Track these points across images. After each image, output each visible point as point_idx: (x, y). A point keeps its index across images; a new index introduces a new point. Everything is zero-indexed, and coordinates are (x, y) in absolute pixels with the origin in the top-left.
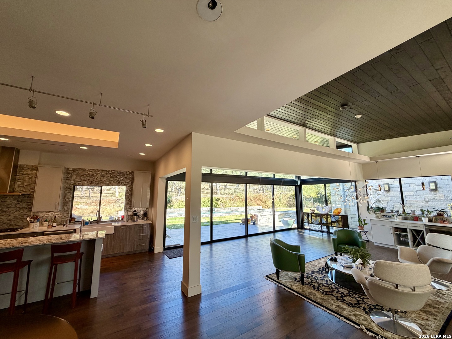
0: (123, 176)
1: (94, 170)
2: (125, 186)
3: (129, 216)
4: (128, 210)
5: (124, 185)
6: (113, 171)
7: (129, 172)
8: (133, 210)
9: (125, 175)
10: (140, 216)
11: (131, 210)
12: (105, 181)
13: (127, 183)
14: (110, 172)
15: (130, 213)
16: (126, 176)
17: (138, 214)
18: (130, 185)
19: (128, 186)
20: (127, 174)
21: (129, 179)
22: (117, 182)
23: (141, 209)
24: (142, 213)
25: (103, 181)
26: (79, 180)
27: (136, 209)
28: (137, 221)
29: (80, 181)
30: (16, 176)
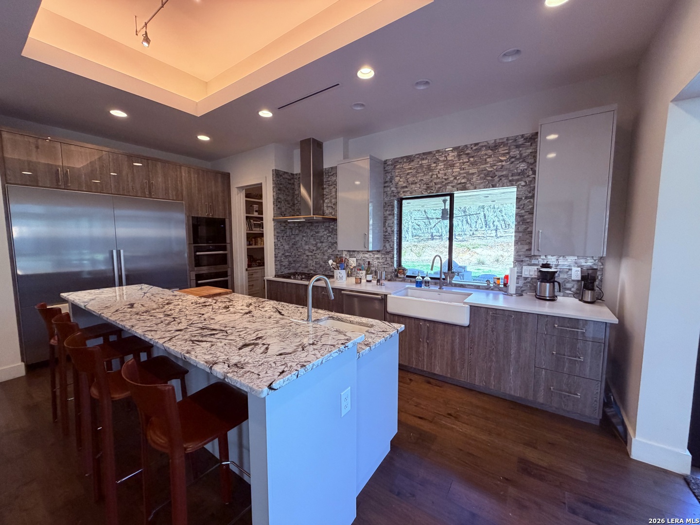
0: (504, 155)
1: (430, 153)
2: (512, 185)
3: (526, 278)
4: (522, 261)
5: (510, 181)
6: (476, 144)
7: (523, 136)
8: (541, 262)
9: (509, 149)
10: (568, 285)
11: (534, 262)
12: (455, 178)
13: (519, 174)
14: (468, 151)
15: (530, 271)
16: (515, 152)
17: (560, 278)
18: (528, 179)
19: (523, 183)
20: (518, 147)
21: (524, 161)
22: (487, 175)
23: (571, 259)
24: (576, 274)
25: (452, 179)
26: (404, 185)
27: (552, 260)
28: (553, 299)
29: (406, 187)
30: (323, 189)
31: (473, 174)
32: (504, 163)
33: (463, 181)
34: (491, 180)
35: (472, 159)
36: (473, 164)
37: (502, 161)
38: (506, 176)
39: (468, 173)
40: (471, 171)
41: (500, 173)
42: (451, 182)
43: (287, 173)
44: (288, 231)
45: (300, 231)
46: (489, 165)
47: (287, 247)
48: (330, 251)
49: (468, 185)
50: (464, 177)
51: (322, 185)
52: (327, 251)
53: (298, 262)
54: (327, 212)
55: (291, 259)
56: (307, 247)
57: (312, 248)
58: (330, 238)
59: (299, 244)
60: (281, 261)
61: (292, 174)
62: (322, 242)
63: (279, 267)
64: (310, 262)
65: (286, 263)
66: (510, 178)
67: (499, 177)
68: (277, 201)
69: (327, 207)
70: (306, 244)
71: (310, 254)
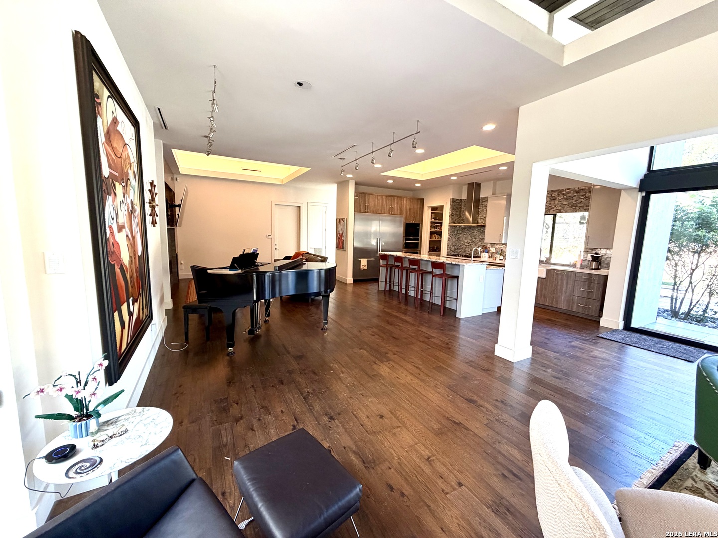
0: (583, 195)
2: (586, 211)
3: (586, 260)
6: (568, 189)
9: (586, 193)
11: (592, 251)
12: (556, 206)
14: (563, 193)
15: (589, 256)
16: (588, 194)
30: (479, 209)
31: (566, 205)
32: (582, 200)
33: (560, 208)
34: (575, 208)
35: (565, 197)
36: (566, 199)
37: (581, 199)
38: (583, 207)
39: (562, 204)
40: (565, 203)
41: (580, 205)
42: (553, 208)
43: (458, 199)
44: (456, 232)
45: (462, 231)
46: (574, 200)
47: (454, 240)
48: (480, 243)
49: (562, 211)
50: (560, 206)
51: (479, 206)
52: (478, 243)
53: (460, 249)
54: (480, 221)
55: (456, 247)
56: (466, 241)
57: (469, 241)
58: (480, 236)
59: (461, 239)
60: (450, 247)
61: (461, 200)
62: (475, 238)
63: (449, 250)
64: (467, 249)
65: (453, 249)
66: (585, 208)
67: (579, 207)
68: (452, 215)
69: (480, 219)
70: (465, 239)
71: (467, 244)
